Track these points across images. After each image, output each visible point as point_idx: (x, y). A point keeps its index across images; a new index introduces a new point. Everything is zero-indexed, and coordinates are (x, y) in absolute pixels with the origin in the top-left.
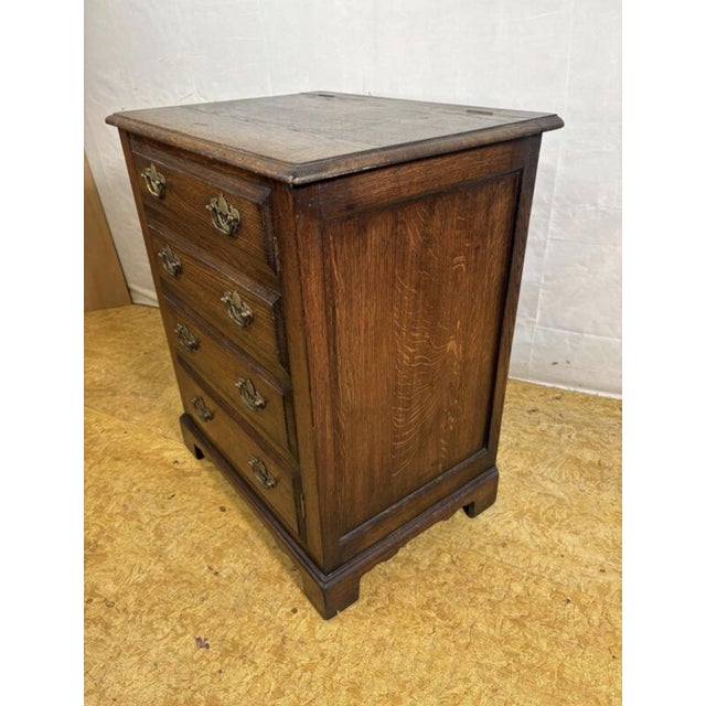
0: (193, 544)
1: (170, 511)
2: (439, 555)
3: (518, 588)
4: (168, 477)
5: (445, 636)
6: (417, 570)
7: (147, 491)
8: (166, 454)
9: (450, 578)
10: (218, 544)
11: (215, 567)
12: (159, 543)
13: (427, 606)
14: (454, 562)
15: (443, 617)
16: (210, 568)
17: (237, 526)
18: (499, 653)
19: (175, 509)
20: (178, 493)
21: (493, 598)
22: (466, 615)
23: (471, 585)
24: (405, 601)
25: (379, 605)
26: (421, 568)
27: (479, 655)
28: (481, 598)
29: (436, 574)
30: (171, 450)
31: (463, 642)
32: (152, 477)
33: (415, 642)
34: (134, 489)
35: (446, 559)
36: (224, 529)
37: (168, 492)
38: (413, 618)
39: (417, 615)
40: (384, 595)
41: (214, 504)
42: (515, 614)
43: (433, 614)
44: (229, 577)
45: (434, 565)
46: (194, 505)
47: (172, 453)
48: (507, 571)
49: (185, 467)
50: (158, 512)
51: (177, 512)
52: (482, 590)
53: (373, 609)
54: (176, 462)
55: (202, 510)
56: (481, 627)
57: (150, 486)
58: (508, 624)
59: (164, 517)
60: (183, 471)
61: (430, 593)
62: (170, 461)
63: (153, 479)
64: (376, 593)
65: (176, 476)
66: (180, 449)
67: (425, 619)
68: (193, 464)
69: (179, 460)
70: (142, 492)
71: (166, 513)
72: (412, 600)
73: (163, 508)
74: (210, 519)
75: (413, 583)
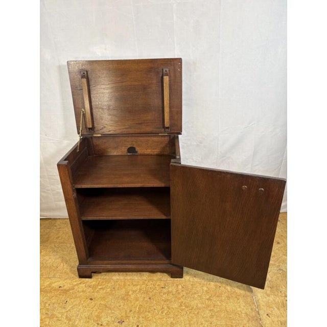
0: (86, 317)
1: (68, 309)
2: (177, 287)
3: (205, 289)
4: (60, 295)
5: (190, 313)
7: (53, 304)
8: (53, 285)
9: (184, 293)
10: (96, 314)
11: (100, 323)
12: (71, 323)
13: (181, 306)
14: (183, 287)
15: (187, 307)
16: (98, 324)
17: (100, 304)
18: (208, 312)
19: (70, 306)
20: (68, 300)
21: (199, 294)
22: (194, 303)
23: (191, 293)
24: (173, 307)
25: (166, 312)
26: (174, 293)
27: (202, 314)
28: (196, 296)
29: (179, 293)
30: (55, 283)
31: (196, 312)
32: (52, 297)
33: (182, 319)
34: (47, 305)
35: (180, 287)
36: (96, 307)
37: (63, 301)
38: (178, 311)
39: (179, 310)
40: (166, 308)
41: (87, 298)
42: (208, 297)
43: (184, 308)
44: (107, 324)
45: (178, 291)
46: (77, 302)
47: (56, 284)
48: (200, 284)
49: (65, 287)
50: (64, 311)
51: (72, 307)
52: (195, 293)
53: (164, 314)
55: (82, 303)
56: (199, 305)
57: (53, 301)
58: (207, 301)
59: (67, 311)
60: (65, 290)
61: (180, 301)
62: (57, 287)
63: (54, 298)
64: (163, 308)
65: (63, 293)
66: (59, 281)
67: (182, 310)
68: (69, 285)
69: (61, 286)
70: (51, 305)
71: (67, 310)
72: (175, 306)
73: (65, 308)
74: (88, 305)
75: (173, 299)
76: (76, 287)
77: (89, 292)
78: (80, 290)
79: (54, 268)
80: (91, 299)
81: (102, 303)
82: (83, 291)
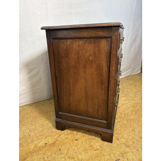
0: (83, 151)
4: (50, 148)
6: (119, 118)
7: (51, 155)
8: (39, 145)
10: (88, 145)
11: (96, 149)
12: (76, 159)
15: (131, 120)
16: (95, 150)
17: (85, 139)
19: (66, 151)
20: (60, 148)
23: (126, 114)
24: (125, 123)
25: (124, 126)
28: (129, 114)
29: (121, 117)
30: (39, 143)
31: (137, 120)
32: (45, 152)
33: (134, 126)
36: (84, 142)
37: (57, 150)
40: (122, 125)
41: (73, 141)
42: (135, 113)
43: (130, 121)
44: (100, 147)
46: (69, 146)
49: (50, 142)
50: (63, 155)
51: (67, 150)
53: (124, 128)
54: (46, 144)
55: (72, 145)
56: (135, 117)
57: (49, 154)
60: (52, 143)
61: (125, 119)
62: (43, 145)
65: (52, 146)
66: (42, 141)
67: (130, 122)
68: (52, 140)
69: (45, 143)
70: (49, 157)
71: (66, 154)
72: (125, 122)
73: (63, 153)
74: (77, 144)
75: (122, 120)
76: (59, 139)
77: (71, 137)
78: (64, 139)
79: (27, 137)
80: (76, 140)
81: (86, 138)
82: (66, 139)
